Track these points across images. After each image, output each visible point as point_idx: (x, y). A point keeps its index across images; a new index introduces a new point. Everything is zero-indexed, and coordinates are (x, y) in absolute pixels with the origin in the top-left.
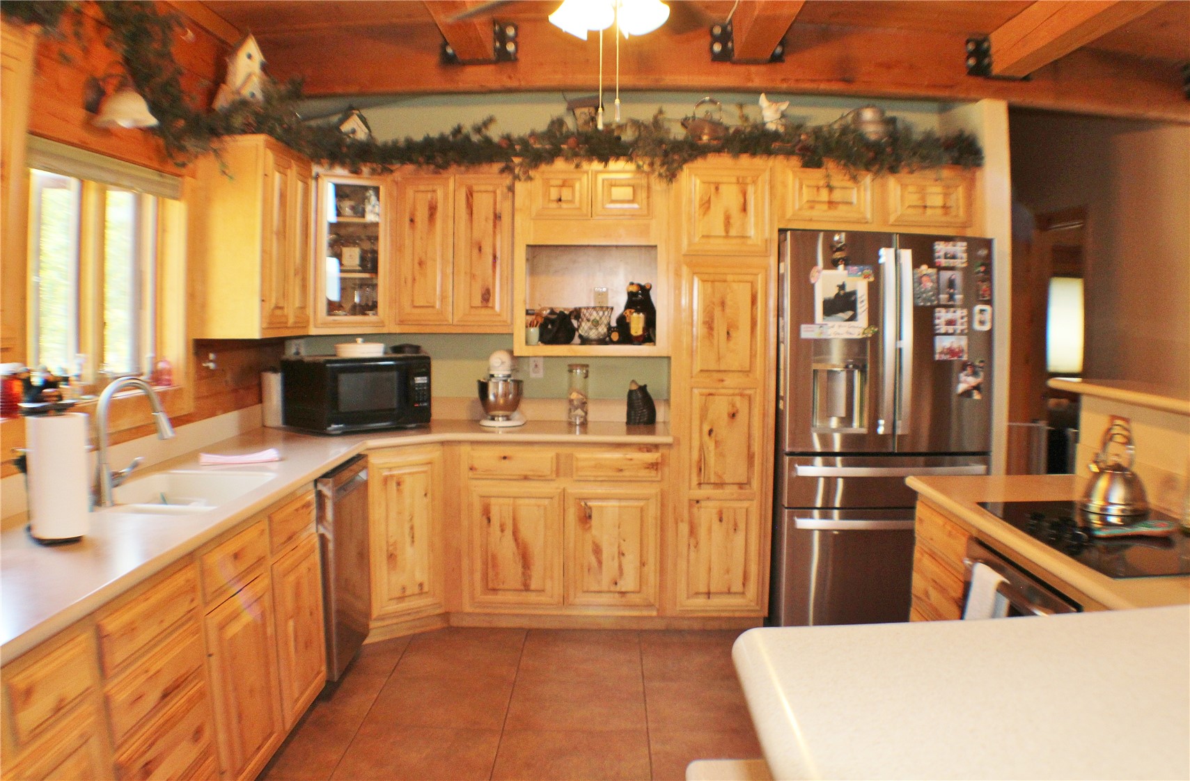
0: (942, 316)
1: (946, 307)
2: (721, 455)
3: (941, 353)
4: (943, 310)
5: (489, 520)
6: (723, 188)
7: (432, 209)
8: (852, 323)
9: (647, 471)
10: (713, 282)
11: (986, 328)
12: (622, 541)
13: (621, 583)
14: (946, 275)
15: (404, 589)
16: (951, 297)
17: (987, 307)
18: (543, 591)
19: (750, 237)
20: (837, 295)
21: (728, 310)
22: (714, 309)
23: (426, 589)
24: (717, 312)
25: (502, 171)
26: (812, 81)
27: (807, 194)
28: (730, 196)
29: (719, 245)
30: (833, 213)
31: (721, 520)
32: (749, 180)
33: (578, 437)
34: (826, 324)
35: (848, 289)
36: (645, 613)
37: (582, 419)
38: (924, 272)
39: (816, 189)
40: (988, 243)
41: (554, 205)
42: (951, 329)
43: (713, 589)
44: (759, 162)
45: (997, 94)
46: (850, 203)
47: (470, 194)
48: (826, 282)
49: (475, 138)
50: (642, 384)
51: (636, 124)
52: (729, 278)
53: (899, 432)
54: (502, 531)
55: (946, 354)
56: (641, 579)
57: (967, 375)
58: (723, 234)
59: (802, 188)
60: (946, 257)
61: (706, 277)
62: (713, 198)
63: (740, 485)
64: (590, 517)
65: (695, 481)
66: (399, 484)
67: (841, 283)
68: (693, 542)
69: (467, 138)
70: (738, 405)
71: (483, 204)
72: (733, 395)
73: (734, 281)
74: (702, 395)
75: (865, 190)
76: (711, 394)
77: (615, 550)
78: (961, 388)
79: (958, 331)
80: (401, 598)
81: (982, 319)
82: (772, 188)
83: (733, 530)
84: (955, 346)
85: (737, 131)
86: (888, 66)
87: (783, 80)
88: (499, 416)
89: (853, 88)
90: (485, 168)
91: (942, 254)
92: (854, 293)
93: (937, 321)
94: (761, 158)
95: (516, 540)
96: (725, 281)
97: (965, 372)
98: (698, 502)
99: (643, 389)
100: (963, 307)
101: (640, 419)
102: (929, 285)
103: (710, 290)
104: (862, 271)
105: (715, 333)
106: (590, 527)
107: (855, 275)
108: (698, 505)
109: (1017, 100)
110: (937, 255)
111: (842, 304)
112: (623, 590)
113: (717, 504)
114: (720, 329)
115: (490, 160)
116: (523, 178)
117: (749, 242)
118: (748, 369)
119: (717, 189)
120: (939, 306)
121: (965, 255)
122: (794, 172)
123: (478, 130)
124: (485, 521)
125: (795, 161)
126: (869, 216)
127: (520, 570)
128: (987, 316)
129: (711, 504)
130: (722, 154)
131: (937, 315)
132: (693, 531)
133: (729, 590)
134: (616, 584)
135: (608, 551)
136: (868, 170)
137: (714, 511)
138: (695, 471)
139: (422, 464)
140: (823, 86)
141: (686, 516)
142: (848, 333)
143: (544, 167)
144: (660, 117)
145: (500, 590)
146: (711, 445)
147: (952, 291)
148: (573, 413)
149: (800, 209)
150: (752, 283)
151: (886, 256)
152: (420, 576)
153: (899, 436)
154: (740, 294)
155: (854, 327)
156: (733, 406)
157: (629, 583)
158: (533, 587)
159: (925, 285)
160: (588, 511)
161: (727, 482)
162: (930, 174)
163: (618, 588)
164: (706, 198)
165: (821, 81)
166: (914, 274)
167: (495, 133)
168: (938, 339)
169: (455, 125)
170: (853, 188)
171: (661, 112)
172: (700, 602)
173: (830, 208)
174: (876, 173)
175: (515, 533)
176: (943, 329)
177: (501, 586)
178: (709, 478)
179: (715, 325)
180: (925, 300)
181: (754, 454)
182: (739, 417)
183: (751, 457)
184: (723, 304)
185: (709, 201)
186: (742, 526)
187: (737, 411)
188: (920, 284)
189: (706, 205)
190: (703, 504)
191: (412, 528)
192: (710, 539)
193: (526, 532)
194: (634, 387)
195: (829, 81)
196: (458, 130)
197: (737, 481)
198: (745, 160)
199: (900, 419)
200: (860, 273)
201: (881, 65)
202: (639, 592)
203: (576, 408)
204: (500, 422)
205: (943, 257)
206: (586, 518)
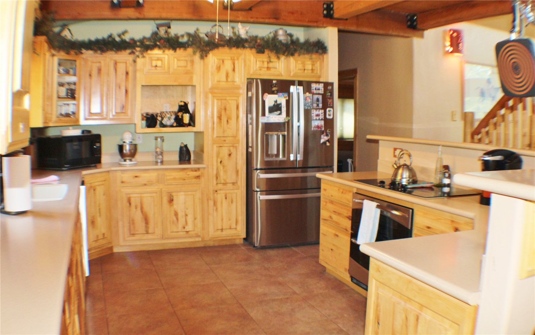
0: (314, 113)
1: (316, 109)
2: (225, 172)
3: (314, 127)
4: (315, 110)
5: (130, 204)
6: (226, 62)
7: (99, 70)
8: (280, 116)
9: (196, 179)
10: (221, 100)
11: (331, 117)
12: (186, 210)
13: (186, 227)
14: (316, 97)
15: (98, 236)
16: (318, 105)
17: (332, 109)
18: (154, 233)
19: (236, 82)
20: (274, 105)
21: (227, 112)
22: (221, 111)
23: (106, 236)
24: (223, 113)
25: (130, 54)
26: (263, 18)
27: (259, 64)
28: (228, 65)
29: (223, 84)
30: (269, 72)
31: (226, 198)
32: (236, 58)
33: (159, 166)
34: (270, 117)
35: (278, 102)
36: (197, 239)
37: (161, 160)
38: (307, 96)
39: (262, 62)
40: (332, 84)
41: (154, 68)
42: (318, 118)
43: (224, 228)
44: (240, 51)
45: (334, 25)
46: (276, 68)
47: (116, 63)
48: (270, 100)
49: (118, 39)
50: (185, 144)
51: (189, 35)
52: (228, 98)
53: (298, 159)
54: (136, 208)
55: (316, 128)
56: (195, 225)
57: (324, 136)
58: (225, 80)
59: (256, 62)
60: (315, 89)
61: (218, 98)
62: (221, 66)
63: (233, 184)
64: (173, 200)
65: (215, 182)
66: (94, 190)
67: (275, 100)
68: (215, 208)
69: (114, 39)
70: (232, 151)
71: (121, 68)
72: (230, 146)
73: (229, 100)
74: (217, 147)
75: (281, 63)
76: (220, 146)
77: (184, 214)
78: (322, 141)
79: (321, 119)
80: (96, 241)
81: (329, 114)
82: (245, 61)
83: (231, 202)
84: (320, 124)
85: (231, 39)
86: (292, 13)
87: (252, 18)
88: (127, 160)
89: (278, 22)
90: (123, 52)
91: (314, 88)
92: (281, 104)
93: (312, 115)
94: (241, 49)
95: (142, 212)
96: (226, 100)
97: (323, 135)
98: (216, 191)
99: (186, 146)
100: (322, 109)
101: (185, 159)
102: (309, 100)
103: (220, 104)
104: (284, 95)
105: (222, 121)
106: (173, 205)
107: (281, 96)
108: (217, 193)
109: (342, 28)
110: (312, 89)
111: (276, 108)
112: (187, 230)
113: (224, 192)
114: (224, 119)
115: (125, 48)
116: (141, 56)
117: (236, 84)
118: (235, 136)
119: (223, 62)
120: (313, 109)
121: (323, 89)
122: (253, 55)
123: (119, 36)
124: (128, 204)
125: (254, 51)
126: (283, 73)
127: (144, 225)
128: (332, 113)
129: (221, 192)
130: (225, 47)
131: (312, 112)
132: (215, 204)
133: (230, 227)
134: (184, 228)
135: (181, 215)
136: (283, 55)
137: (223, 195)
138: (215, 178)
139: (102, 181)
140: (267, 21)
141: (212, 197)
142: (278, 120)
143: (149, 52)
144: (197, 32)
145: (136, 234)
146: (221, 168)
147: (318, 103)
148: (157, 157)
149: (256, 70)
150: (237, 100)
151: (293, 89)
152: (103, 230)
153: (299, 161)
154: (232, 105)
155: (281, 117)
156: (230, 151)
157: (189, 228)
158: (150, 232)
159: (308, 101)
160: (172, 197)
161: (228, 182)
162: (307, 56)
163: (185, 230)
164: (219, 66)
165: (266, 18)
166: (304, 96)
167: (127, 38)
168: (313, 122)
169: (109, 34)
170: (276, 62)
171: (198, 29)
172: (219, 233)
173: (267, 70)
174: (287, 56)
175: (142, 208)
176: (315, 118)
177: (137, 233)
178: (221, 181)
179: (222, 118)
180: (308, 106)
181: (238, 170)
182: (232, 156)
183: (237, 172)
184: (225, 109)
185: (220, 67)
186: (234, 200)
187: (231, 153)
188: (306, 100)
189: (219, 68)
190: (219, 192)
191: (100, 209)
192: (222, 207)
193: (146, 208)
194: (183, 145)
195: (269, 18)
196: (110, 36)
197: (232, 182)
198: (234, 50)
199: (299, 154)
200: (283, 96)
201: (289, 13)
202: (194, 231)
203: (159, 155)
204: (128, 162)
205: (314, 89)
206: (171, 201)
